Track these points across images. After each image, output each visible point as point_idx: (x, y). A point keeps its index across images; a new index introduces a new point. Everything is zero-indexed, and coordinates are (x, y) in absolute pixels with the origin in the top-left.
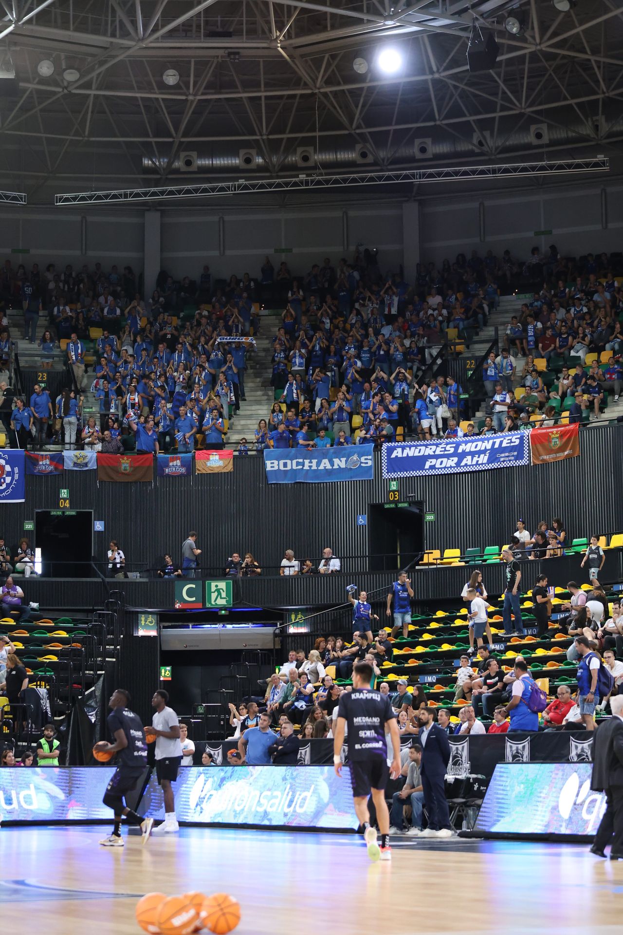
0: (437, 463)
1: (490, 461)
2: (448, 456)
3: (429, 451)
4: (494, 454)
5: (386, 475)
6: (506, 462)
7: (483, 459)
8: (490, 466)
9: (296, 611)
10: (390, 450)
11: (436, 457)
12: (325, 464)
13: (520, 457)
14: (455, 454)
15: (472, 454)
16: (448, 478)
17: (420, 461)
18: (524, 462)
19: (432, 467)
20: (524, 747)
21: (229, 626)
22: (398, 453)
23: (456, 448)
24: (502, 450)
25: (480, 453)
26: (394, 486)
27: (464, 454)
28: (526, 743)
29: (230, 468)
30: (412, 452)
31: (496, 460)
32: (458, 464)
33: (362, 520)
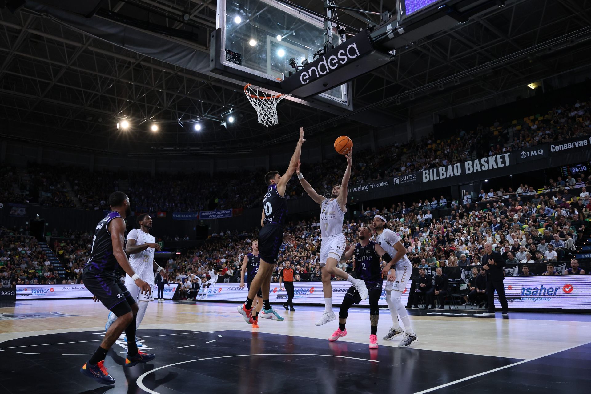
0: (212, 216)
1: (223, 216)
2: (214, 215)
3: (210, 214)
4: (224, 214)
5: (200, 219)
6: (227, 216)
7: (222, 215)
8: (223, 217)
9: (178, 249)
10: (202, 213)
11: (212, 215)
12: (187, 216)
13: (230, 215)
14: (216, 214)
15: (220, 214)
16: (213, 220)
17: (208, 216)
18: (231, 216)
19: (211, 217)
20: (228, 280)
21: (163, 252)
22: (203, 214)
23: (216, 213)
24: (226, 213)
25: (221, 214)
26: (202, 221)
27: (218, 214)
28: (229, 279)
29: (165, 216)
30: (206, 214)
31: (225, 216)
32: (216, 217)
33: (195, 229)
